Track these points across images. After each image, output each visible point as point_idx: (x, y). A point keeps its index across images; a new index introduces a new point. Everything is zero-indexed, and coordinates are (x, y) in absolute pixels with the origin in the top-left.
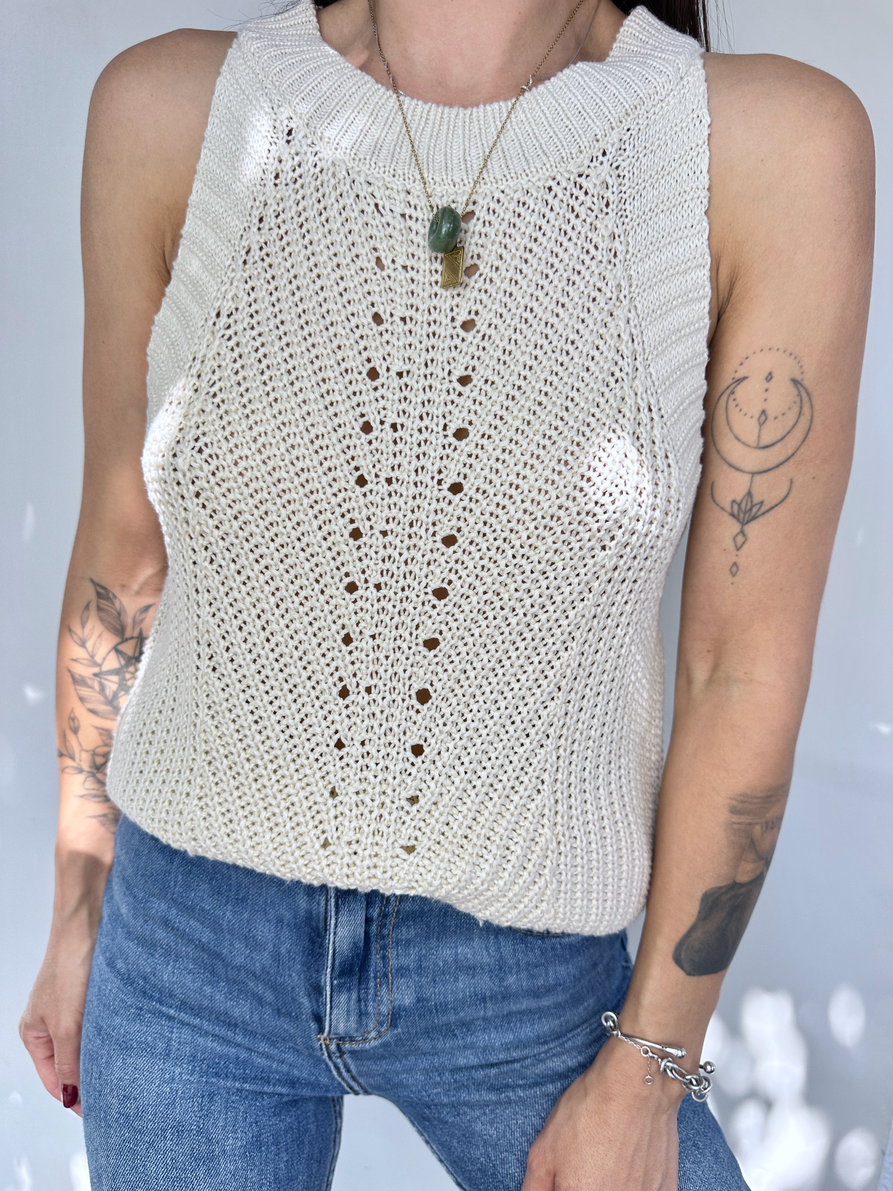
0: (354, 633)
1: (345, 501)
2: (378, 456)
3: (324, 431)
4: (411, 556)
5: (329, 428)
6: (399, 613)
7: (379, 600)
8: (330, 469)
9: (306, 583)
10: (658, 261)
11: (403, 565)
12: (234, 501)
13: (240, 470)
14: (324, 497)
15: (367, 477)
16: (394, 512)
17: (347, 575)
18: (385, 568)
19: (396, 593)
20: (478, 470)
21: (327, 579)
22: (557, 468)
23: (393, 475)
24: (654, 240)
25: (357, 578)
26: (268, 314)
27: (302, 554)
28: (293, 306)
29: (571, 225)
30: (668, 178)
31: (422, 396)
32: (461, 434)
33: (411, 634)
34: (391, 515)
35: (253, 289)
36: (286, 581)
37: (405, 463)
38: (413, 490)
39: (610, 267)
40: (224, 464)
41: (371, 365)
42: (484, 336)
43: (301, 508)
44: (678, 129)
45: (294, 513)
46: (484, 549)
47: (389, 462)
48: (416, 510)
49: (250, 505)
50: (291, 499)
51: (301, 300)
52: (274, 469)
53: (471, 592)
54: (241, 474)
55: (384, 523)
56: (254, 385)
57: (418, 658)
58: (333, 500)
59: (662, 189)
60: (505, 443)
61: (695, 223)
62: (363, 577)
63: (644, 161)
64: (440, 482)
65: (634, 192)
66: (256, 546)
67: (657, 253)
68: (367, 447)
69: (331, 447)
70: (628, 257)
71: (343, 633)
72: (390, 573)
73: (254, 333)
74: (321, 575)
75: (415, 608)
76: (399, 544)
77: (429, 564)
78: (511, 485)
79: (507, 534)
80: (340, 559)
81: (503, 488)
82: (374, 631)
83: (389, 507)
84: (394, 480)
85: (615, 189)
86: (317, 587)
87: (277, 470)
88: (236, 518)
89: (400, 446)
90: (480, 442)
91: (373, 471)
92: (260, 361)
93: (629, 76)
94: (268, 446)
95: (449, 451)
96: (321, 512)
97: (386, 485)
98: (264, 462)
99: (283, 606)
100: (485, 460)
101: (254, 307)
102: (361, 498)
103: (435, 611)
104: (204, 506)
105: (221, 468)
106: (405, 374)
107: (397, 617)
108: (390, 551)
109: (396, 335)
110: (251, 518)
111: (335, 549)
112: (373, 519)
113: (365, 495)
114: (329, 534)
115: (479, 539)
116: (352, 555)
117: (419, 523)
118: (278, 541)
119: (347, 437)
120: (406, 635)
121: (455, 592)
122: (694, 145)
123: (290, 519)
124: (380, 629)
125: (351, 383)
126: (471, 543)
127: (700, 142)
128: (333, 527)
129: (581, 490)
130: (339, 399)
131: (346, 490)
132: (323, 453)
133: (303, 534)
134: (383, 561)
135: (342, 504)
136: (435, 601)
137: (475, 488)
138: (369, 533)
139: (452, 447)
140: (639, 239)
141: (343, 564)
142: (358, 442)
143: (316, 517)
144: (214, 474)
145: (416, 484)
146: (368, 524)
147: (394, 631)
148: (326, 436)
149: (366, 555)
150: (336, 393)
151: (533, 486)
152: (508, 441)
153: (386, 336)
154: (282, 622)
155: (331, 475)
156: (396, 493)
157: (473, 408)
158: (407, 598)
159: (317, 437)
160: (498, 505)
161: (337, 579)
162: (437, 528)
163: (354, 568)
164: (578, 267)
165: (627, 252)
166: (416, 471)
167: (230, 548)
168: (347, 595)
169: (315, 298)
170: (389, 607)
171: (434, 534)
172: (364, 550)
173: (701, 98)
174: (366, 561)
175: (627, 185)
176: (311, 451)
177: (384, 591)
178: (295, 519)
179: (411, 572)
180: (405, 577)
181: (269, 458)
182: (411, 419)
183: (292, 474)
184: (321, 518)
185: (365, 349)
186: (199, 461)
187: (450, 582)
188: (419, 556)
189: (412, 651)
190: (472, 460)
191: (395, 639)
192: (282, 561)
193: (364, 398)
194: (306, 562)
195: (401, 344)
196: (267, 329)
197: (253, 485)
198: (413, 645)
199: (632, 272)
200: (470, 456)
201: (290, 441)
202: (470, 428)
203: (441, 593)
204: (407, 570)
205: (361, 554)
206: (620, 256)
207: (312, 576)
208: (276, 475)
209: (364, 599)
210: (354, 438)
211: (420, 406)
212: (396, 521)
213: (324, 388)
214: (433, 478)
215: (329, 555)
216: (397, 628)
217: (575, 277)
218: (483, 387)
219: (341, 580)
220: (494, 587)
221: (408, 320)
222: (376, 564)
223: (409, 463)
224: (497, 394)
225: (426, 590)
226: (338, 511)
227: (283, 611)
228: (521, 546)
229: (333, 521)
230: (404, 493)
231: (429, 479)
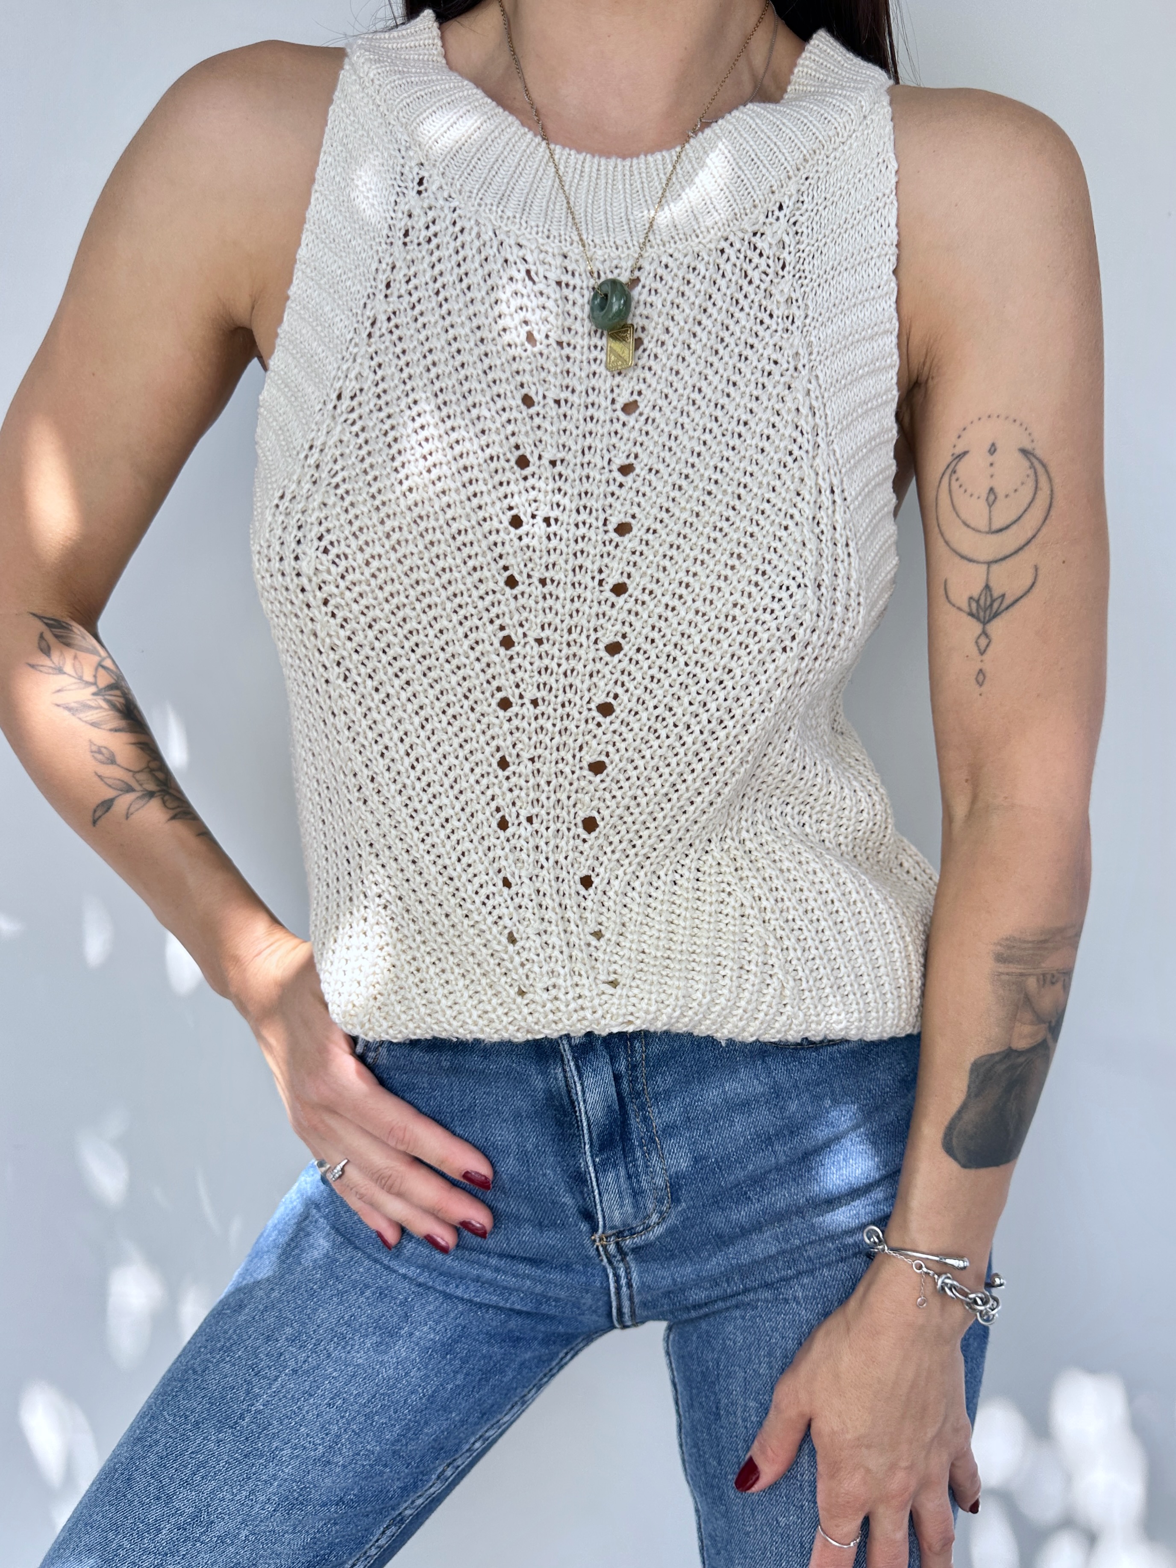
0: (510, 755)
1: (493, 605)
2: (529, 553)
3: (468, 524)
4: (570, 667)
5: (474, 522)
6: (560, 732)
7: (536, 718)
8: (475, 569)
9: (454, 699)
10: (841, 325)
11: (562, 676)
12: (367, 607)
13: (372, 571)
14: (469, 600)
15: (517, 577)
16: (550, 617)
17: (499, 689)
18: (541, 681)
19: (555, 710)
20: (644, 568)
21: (476, 695)
23: (548, 575)
24: (837, 302)
25: (511, 693)
26: (399, 392)
27: (447, 665)
28: (428, 383)
29: (743, 292)
30: (852, 232)
31: (578, 488)
32: (623, 529)
33: (574, 756)
34: (546, 621)
35: (380, 366)
36: (430, 697)
37: (561, 561)
38: (570, 592)
39: (785, 336)
40: (355, 565)
41: (520, 452)
42: (647, 419)
43: (444, 613)
44: (862, 176)
45: (435, 619)
46: (653, 657)
47: (543, 561)
48: (575, 614)
49: (386, 611)
50: (432, 603)
51: (438, 377)
52: (411, 569)
53: (640, 708)
54: (374, 576)
55: (539, 630)
56: (385, 473)
57: (583, 783)
58: (480, 604)
59: (845, 245)
60: (673, 538)
61: (882, 283)
62: (517, 692)
63: (824, 213)
64: (601, 583)
65: (813, 249)
66: (395, 659)
67: (841, 316)
68: (516, 543)
69: (475, 544)
70: (808, 321)
71: (498, 756)
72: (548, 687)
73: (382, 415)
74: (470, 691)
75: (577, 727)
76: (557, 653)
78: (681, 583)
79: (677, 638)
80: (490, 672)
81: (672, 586)
82: (533, 753)
83: (544, 611)
84: (548, 581)
85: (792, 249)
86: (466, 703)
87: (415, 570)
88: (370, 626)
89: (555, 542)
90: (645, 537)
91: (525, 571)
92: (389, 446)
93: (805, 117)
94: (403, 543)
95: (610, 548)
96: (466, 618)
97: (540, 586)
98: (400, 561)
99: (428, 727)
100: (651, 558)
101: (382, 386)
102: (512, 601)
103: (600, 730)
104: (333, 615)
105: (350, 570)
106: (558, 463)
107: (557, 737)
108: (546, 661)
110: (387, 626)
111: (484, 660)
112: (527, 625)
114: (477, 643)
115: (647, 646)
116: (503, 667)
117: (579, 629)
118: (420, 651)
119: (494, 533)
120: (569, 757)
121: (622, 707)
122: (880, 195)
123: (431, 626)
124: (540, 751)
125: (496, 472)
126: (638, 650)
127: (887, 192)
128: (481, 635)
129: (757, 584)
130: (484, 489)
132: (466, 551)
133: (447, 643)
134: (540, 672)
135: (490, 608)
136: (599, 718)
137: (640, 588)
138: (522, 642)
139: (614, 544)
140: (820, 300)
141: (494, 677)
142: (507, 538)
143: (461, 623)
144: (343, 577)
145: (574, 585)
146: (520, 631)
147: (555, 754)
148: (470, 531)
149: (520, 667)
150: (481, 482)
152: (675, 535)
153: (538, 420)
154: (429, 746)
155: (477, 575)
156: (551, 595)
157: (636, 500)
158: (568, 715)
159: (459, 532)
160: (667, 606)
161: (488, 694)
162: (599, 634)
163: (506, 682)
164: (751, 341)
165: (806, 317)
166: (574, 570)
167: (366, 662)
168: (501, 713)
169: (455, 376)
170: (548, 725)
171: (596, 642)
172: (517, 661)
173: (886, 139)
174: (520, 674)
175: (806, 242)
176: (453, 548)
177: (541, 708)
178: (437, 627)
179: (571, 686)
180: (565, 692)
181: (405, 556)
182: (567, 512)
183: (432, 574)
184: (467, 624)
185: (513, 434)
186: (325, 563)
187: (616, 696)
188: (579, 667)
189: (575, 776)
190: (636, 557)
191: (557, 763)
192: (425, 675)
194: (452, 676)
195: (554, 429)
196: (398, 410)
197: (388, 588)
198: (576, 769)
199: (813, 339)
200: (634, 553)
201: (429, 537)
202: (633, 522)
203: (606, 709)
204: (567, 683)
205: (514, 665)
206: (798, 323)
207: (460, 691)
208: (414, 576)
209: (520, 717)
210: (502, 533)
211: (576, 498)
212: (553, 627)
213: (466, 476)
214: (593, 578)
215: (478, 666)
216: (558, 749)
217: (748, 352)
218: (648, 477)
219: (493, 696)
220: (666, 701)
221: (563, 403)
222: (531, 677)
223: (566, 562)
224: (662, 484)
225: (589, 706)
226: (486, 617)
227: (429, 733)
228: (694, 652)
229: (481, 628)
230: (562, 596)
231: (590, 580)
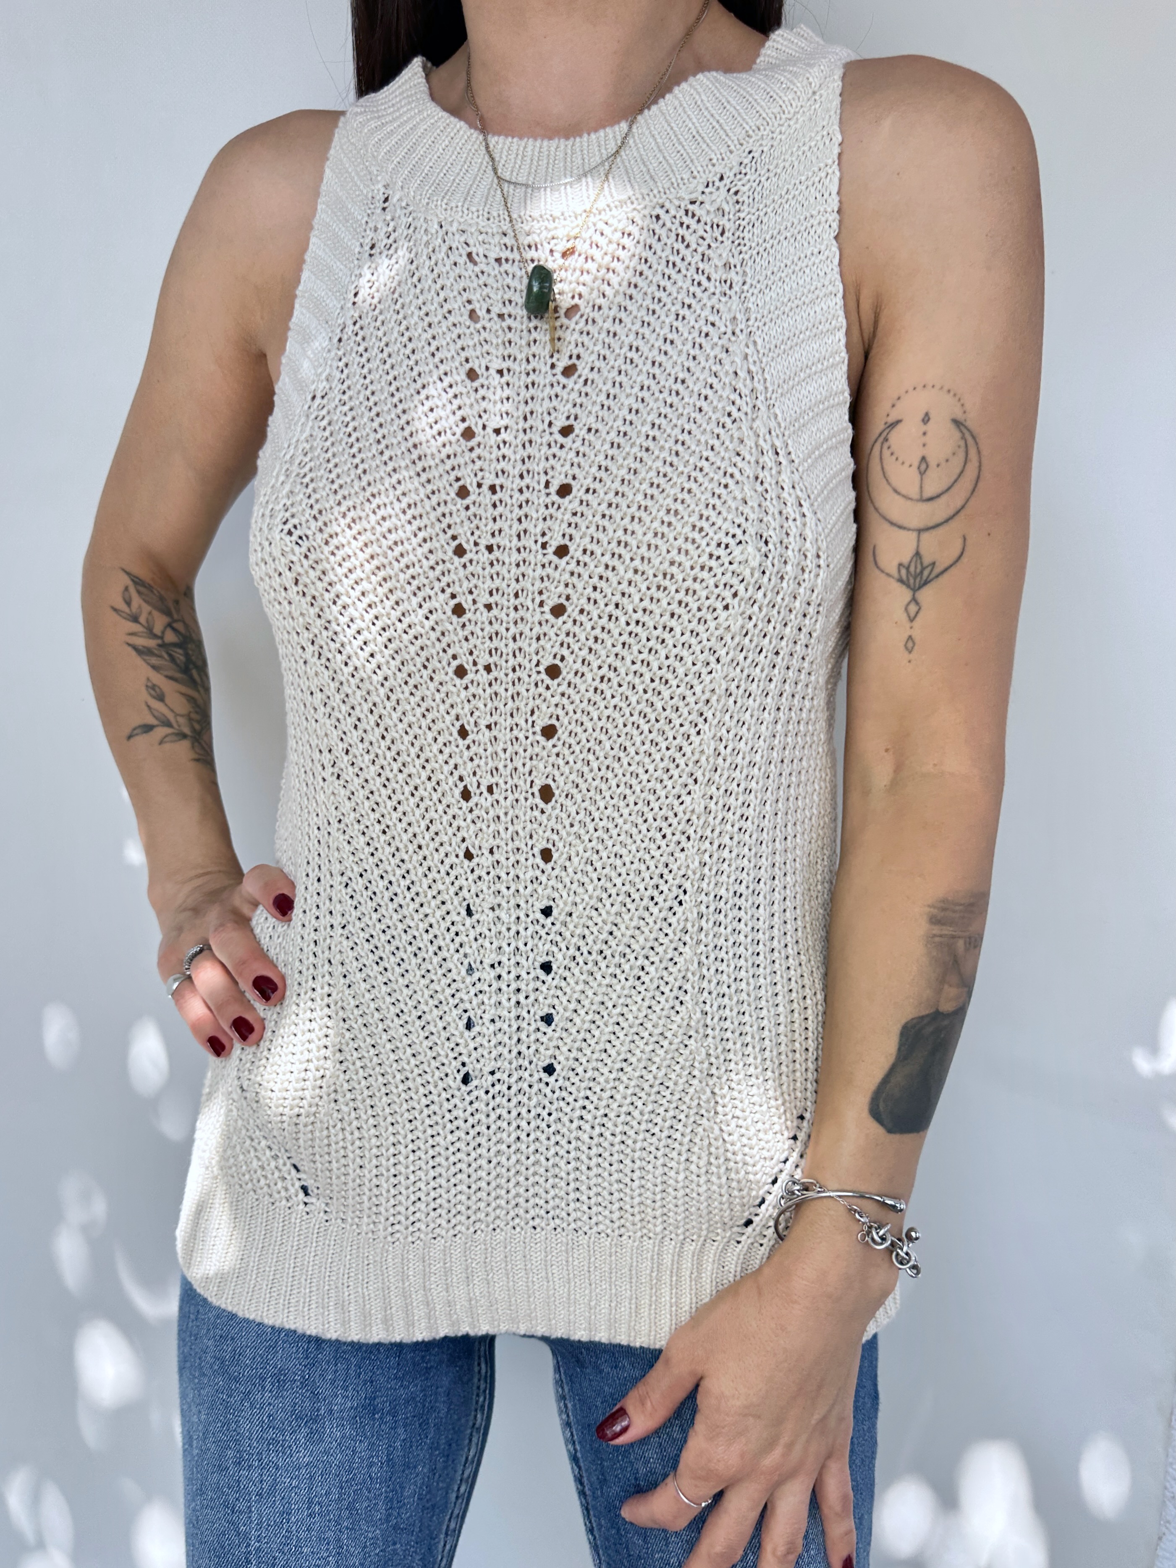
0: (469, 723)
1: (443, 574)
2: (476, 522)
3: (417, 498)
4: (518, 631)
5: (422, 496)
6: (513, 697)
7: (490, 684)
8: (425, 541)
9: (414, 669)
10: (781, 292)
11: (511, 640)
12: (330, 584)
14: (421, 571)
15: (465, 546)
16: (498, 582)
18: (493, 646)
19: (507, 675)
20: (584, 529)
21: (434, 663)
22: (666, 519)
23: (493, 541)
24: (776, 270)
25: (465, 660)
27: (405, 636)
29: (681, 255)
30: (793, 203)
31: (521, 453)
33: (527, 721)
34: (494, 586)
35: (346, 365)
36: (393, 668)
37: (506, 527)
38: (515, 557)
39: (724, 299)
40: (315, 544)
41: (466, 424)
42: (586, 381)
43: (398, 585)
44: (806, 149)
45: (391, 591)
46: (595, 618)
47: (489, 527)
48: (521, 578)
50: (387, 576)
52: (366, 545)
53: (585, 669)
54: (332, 553)
55: (487, 595)
57: (537, 749)
58: (431, 574)
59: (786, 215)
60: (611, 497)
61: (823, 248)
62: (471, 659)
63: (766, 185)
64: (544, 546)
65: (753, 218)
66: (358, 632)
67: (780, 284)
68: (463, 513)
69: (424, 516)
70: (746, 288)
71: (458, 725)
74: (428, 660)
75: (528, 690)
76: (505, 618)
77: (538, 639)
78: (619, 542)
79: (617, 598)
80: (445, 640)
81: (611, 546)
82: (490, 720)
83: (492, 577)
84: (495, 547)
86: (425, 673)
87: (369, 545)
88: (334, 603)
89: (500, 509)
90: (585, 498)
91: (472, 539)
94: (358, 521)
95: (552, 510)
96: (419, 588)
97: (486, 553)
98: (355, 538)
99: (393, 697)
100: (590, 517)
102: (461, 569)
103: (549, 693)
104: (304, 594)
105: (312, 550)
106: (503, 430)
107: (510, 702)
108: (496, 626)
109: (492, 389)
110: (348, 601)
111: (439, 629)
112: (476, 592)
113: (465, 566)
114: (431, 612)
115: (589, 607)
116: (457, 635)
117: (525, 593)
119: (442, 504)
120: (522, 723)
121: (568, 669)
123: (388, 598)
124: (495, 717)
125: (444, 445)
126: (582, 611)
127: (830, 162)
128: (434, 604)
129: (694, 541)
130: (432, 463)
131: (444, 562)
132: (416, 524)
133: (403, 614)
134: (491, 638)
135: (441, 577)
136: (548, 681)
137: (581, 549)
138: (473, 609)
139: (556, 506)
140: (758, 268)
141: (449, 646)
142: (454, 509)
143: (414, 594)
144: (306, 556)
145: (519, 550)
146: (470, 598)
147: (510, 720)
148: (419, 504)
149: (472, 633)
150: (429, 457)
151: (641, 542)
152: (613, 493)
153: (482, 392)
154: (395, 716)
155: (427, 546)
156: (498, 561)
157: (576, 460)
158: (519, 679)
159: (409, 506)
160: (607, 566)
161: (444, 663)
162: (544, 597)
163: (461, 649)
164: (688, 301)
165: (745, 283)
166: (519, 535)
167: (334, 637)
168: (458, 681)
170: (501, 691)
171: (541, 604)
172: (469, 628)
173: (832, 113)
174: (473, 641)
175: (746, 211)
176: (403, 521)
177: (494, 673)
178: (393, 598)
179: (520, 649)
180: (515, 656)
181: (359, 533)
182: (511, 478)
183: (385, 548)
184: (421, 594)
185: (460, 408)
187: (563, 659)
188: (527, 631)
189: (529, 741)
190: (577, 519)
191: (512, 729)
192: (386, 647)
193: (460, 460)
194: (411, 646)
195: (497, 397)
198: (530, 734)
199: (750, 305)
200: (575, 514)
201: (380, 513)
202: (573, 483)
203: (553, 672)
204: (516, 647)
205: (466, 632)
206: (736, 288)
207: (419, 661)
208: (369, 551)
209: (475, 684)
210: (449, 505)
211: (520, 463)
212: (500, 592)
213: (416, 453)
214: (536, 542)
215: (433, 635)
216: (512, 715)
217: (685, 312)
218: (586, 437)
219: (449, 664)
220: (609, 660)
221: (505, 372)
222: (483, 643)
223: (511, 527)
224: (600, 443)
225: (538, 669)
226: (437, 586)
227: (394, 703)
228: (635, 611)
229: (433, 598)
230: (507, 561)
231: (533, 543)
